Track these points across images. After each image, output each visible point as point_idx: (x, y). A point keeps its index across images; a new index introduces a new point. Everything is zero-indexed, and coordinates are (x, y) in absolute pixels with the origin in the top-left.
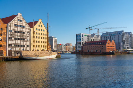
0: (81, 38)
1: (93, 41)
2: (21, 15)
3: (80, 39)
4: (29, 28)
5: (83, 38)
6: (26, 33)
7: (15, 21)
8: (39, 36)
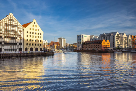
0: (81, 38)
1: (92, 40)
2: (13, 15)
3: (81, 40)
4: (21, 27)
5: (83, 39)
6: (18, 32)
7: (6, 21)
8: (33, 35)
